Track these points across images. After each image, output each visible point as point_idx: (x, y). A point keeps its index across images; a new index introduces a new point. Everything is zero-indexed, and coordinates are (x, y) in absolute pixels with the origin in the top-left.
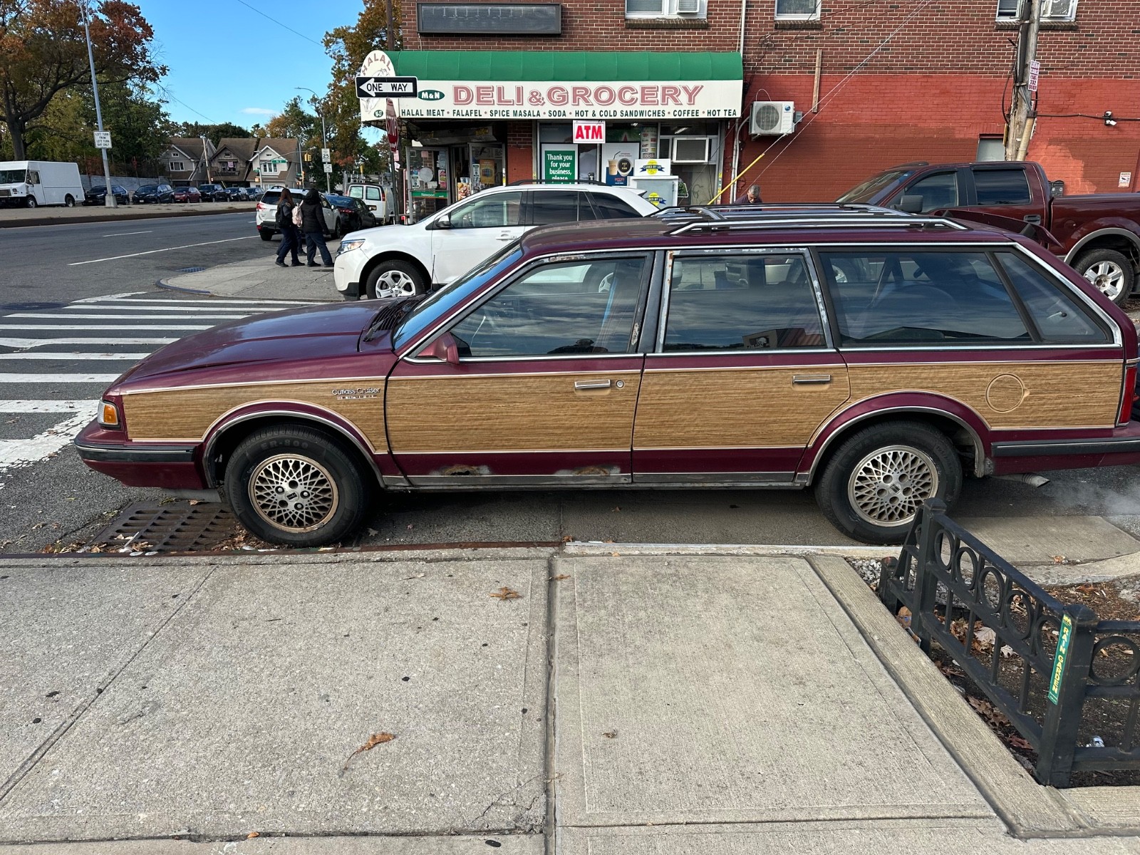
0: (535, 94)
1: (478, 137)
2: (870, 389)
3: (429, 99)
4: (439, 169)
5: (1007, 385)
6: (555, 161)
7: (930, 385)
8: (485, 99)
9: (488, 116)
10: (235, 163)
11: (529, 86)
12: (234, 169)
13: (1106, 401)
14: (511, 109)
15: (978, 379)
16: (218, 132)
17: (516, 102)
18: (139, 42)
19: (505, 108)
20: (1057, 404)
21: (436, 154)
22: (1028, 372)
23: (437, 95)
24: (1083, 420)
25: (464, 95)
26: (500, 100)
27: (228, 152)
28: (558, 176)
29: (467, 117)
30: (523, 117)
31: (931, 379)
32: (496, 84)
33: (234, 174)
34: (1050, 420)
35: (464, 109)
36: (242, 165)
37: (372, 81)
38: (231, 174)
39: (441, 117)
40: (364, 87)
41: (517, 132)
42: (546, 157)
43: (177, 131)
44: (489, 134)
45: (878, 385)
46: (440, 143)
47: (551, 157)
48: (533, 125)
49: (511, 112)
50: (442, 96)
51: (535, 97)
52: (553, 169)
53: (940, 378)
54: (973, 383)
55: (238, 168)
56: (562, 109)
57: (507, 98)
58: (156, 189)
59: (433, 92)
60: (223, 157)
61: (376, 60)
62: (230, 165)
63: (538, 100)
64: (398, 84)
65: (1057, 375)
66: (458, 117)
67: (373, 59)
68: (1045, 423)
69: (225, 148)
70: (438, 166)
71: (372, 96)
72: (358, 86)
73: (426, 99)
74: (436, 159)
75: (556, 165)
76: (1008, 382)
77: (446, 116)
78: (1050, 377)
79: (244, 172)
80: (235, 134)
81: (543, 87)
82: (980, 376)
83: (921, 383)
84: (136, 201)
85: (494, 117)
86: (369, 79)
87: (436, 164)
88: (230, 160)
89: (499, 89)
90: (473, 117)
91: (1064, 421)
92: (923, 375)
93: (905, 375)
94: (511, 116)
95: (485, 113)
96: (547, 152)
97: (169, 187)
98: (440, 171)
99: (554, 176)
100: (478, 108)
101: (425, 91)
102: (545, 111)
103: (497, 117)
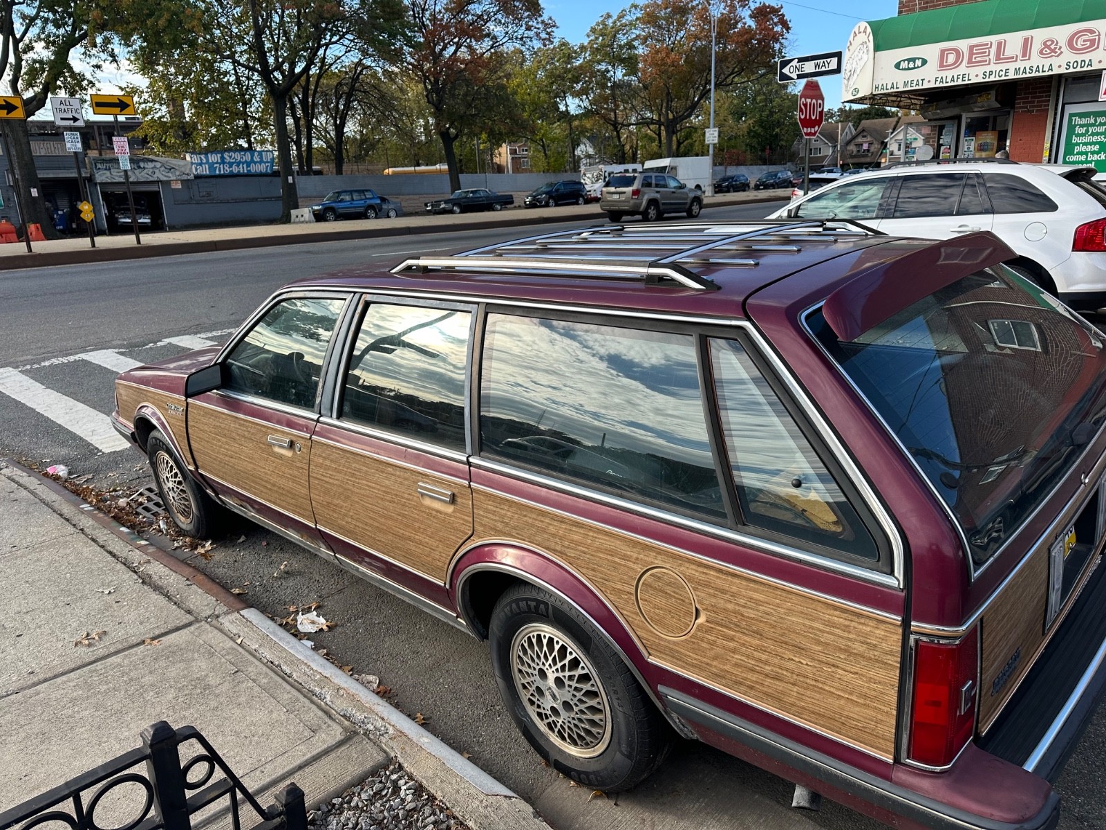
0: (1049, 43)
1: (980, 104)
2: (492, 529)
3: (909, 69)
4: (942, 145)
5: (669, 589)
6: (1082, 126)
7: (558, 548)
8: (978, 59)
9: (980, 80)
10: (871, 144)
11: (1040, 35)
12: (868, 150)
13: (865, 697)
14: (1012, 67)
15: (623, 562)
16: (861, 115)
17: (1020, 57)
18: (777, 40)
19: (1004, 67)
20: (759, 660)
21: (941, 128)
22: (702, 577)
23: (919, 63)
24: (818, 716)
25: (951, 58)
26: (998, 58)
27: (865, 134)
28: (1085, 144)
29: (953, 84)
30: (1028, 75)
31: (561, 538)
32: (994, 39)
33: (867, 156)
34: (752, 688)
35: (949, 74)
36: (876, 146)
37: (794, 63)
38: (863, 156)
39: (921, 87)
40: (786, 71)
41: (1030, 93)
42: (1070, 120)
43: (831, 117)
44: (991, 101)
45: (500, 526)
46: (942, 116)
47: (1076, 120)
48: (1054, 83)
49: (1012, 70)
50: (924, 62)
51: (1048, 47)
52: (1078, 135)
53: (572, 541)
54: (615, 566)
55: (872, 149)
56: (1087, 57)
57: (1007, 54)
58: (776, 175)
59: (913, 60)
60: (860, 140)
61: (860, 33)
62: (865, 146)
63: (1053, 51)
64: (822, 61)
65: (757, 602)
66: (941, 85)
67: (857, 33)
68: (743, 688)
69: (863, 130)
70: (941, 142)
71: (793, 79)
72: (781, 69)
73: (905, 69)
74: (940, 134)
75: (1083, 130)
76: (669, 584)
77: (926, 86)
78: (742, 601)
79: (878, 152)
80: (878, 115)
81: (1061, 33)
82: (625, 557)
83: (548, 540)
84: (757, 188)
85: (987, 80)
86: (791, 60)
87: (939, 139)
88: (865, 142)
89: (999, 44)
90: (960, 82)
91: (778, 700)
92: (552, 529)
93: (530, 521)
94: (1011, 76)
95: (976, 75)
96: (1071, 115)
97: (789, 173)
98: (942, 148)
99: (1078, 144)
100: (966, 71)
101: (904, 61)
102: (1060, 65)
103: (992, 78)
